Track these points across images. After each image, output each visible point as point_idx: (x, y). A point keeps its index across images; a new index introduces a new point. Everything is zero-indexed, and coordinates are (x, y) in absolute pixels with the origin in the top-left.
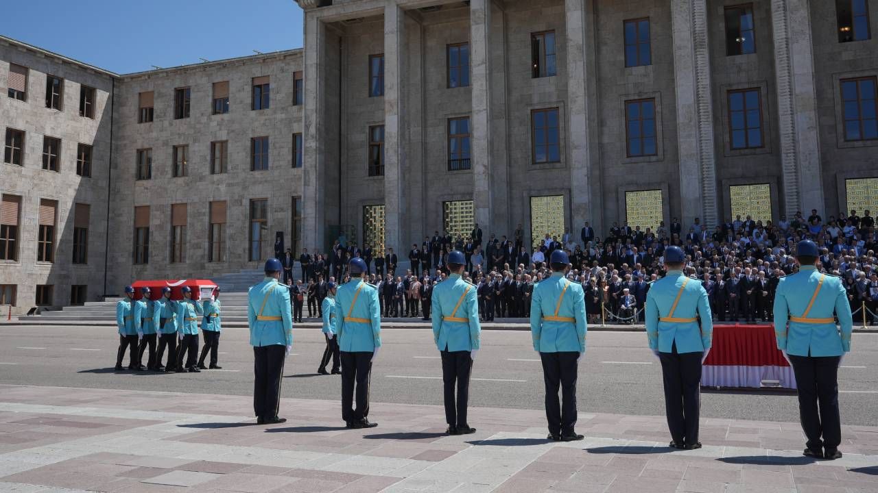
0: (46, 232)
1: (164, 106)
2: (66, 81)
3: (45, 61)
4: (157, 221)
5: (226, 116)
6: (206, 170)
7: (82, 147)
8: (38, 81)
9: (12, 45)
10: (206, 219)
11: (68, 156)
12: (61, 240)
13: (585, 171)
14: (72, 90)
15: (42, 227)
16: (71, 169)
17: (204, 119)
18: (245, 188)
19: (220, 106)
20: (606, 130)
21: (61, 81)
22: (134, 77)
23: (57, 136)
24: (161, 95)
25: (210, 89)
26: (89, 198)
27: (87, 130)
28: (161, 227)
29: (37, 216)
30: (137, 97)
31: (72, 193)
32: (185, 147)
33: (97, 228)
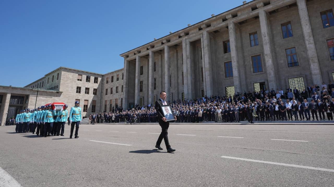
0: (85, 106)
1: (110, 80)
2: (91, 77)
3: (86, 73)
4: (108, 103)
5: (118, 81)
6: (115, 92)
7: (94, 89)
8: (84, 77)
9: (78, 71)
10: (115, 102)
11: (91, 91)
12: (89, 108)
13: (167, 89)
14: (92, 78)
15: (84, 106)
16: (92, 94)
17: (115, 82)
18: (121, 96)
19: (118, 79)
20: (179, 79)
21: (90, 77)
22: (106, 75)
23: (89, 87)
24: (110, 78)
25: (116, 76)
26: (96, 99)
27: (96, 86)
28: (108, 104)
29: (83, 103)
30: (106, 79)
31: (92, 98)
32: (113, 88)
33: (98, 105)
